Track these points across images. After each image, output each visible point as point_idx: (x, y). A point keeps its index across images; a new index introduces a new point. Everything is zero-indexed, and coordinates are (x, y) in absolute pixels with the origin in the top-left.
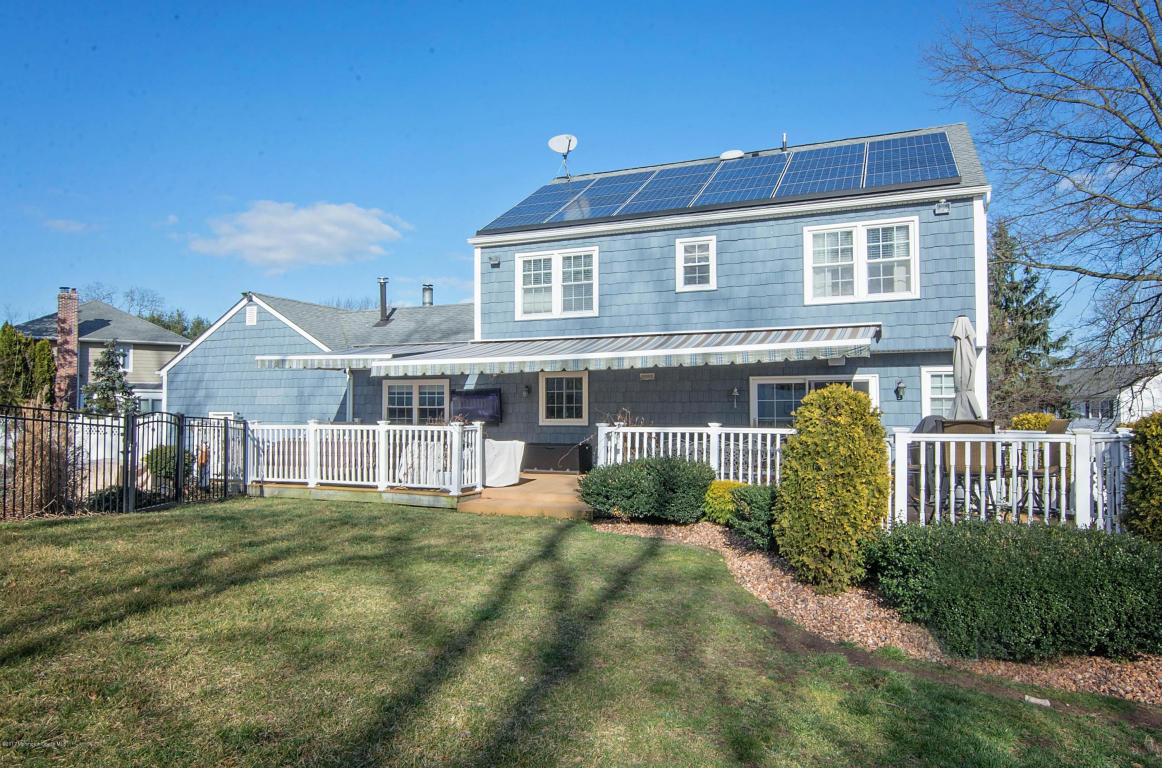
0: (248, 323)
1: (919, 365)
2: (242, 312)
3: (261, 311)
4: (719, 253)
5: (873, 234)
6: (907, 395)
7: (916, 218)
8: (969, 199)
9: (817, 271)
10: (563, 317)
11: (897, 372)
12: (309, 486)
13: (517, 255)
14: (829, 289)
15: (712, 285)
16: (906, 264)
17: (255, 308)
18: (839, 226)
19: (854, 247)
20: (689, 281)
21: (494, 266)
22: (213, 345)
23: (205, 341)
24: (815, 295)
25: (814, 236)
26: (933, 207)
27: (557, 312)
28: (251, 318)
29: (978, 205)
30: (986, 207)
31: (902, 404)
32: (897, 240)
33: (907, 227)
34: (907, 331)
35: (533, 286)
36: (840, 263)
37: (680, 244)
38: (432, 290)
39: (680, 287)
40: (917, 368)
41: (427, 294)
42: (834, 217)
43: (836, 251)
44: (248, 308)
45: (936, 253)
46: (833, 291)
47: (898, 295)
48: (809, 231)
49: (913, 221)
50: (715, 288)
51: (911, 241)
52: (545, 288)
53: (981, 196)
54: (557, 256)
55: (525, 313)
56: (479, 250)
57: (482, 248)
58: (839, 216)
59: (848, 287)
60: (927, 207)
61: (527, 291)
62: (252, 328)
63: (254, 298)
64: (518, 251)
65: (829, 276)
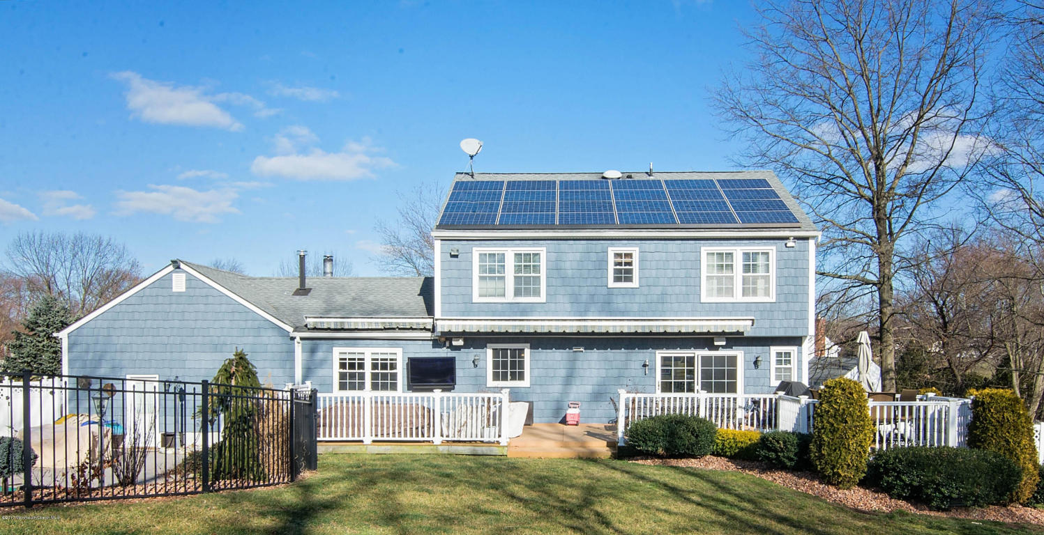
0: (175, 289)
1: (769, 346)
2: (167, 279)
3: (190, 279)
4: (642, 260)
5: (746, 255)
6: (761, 365)
7: (774, 248)
8: (806, 238)
9: (709, 278)
10: (513, 301)
11: (756, 350)
12: (364, 443)
13: (474, 249)
14: (715, 292)
15: (635, 283)
16: (767, 279)
17: (184, 275)
18: (724, 248)
19: (734, 263)
20: (617, 279)
21: (452, 256)
22: (130, 309)
23: (120, 304)
24: (707, 296)
25: (708, 254)
26: (786, 241)
27: (510, 297)
28: (179, 283)
29: (812, 243)
30: (817, 246)
31: (758, 371)
32: (761, 261)
33: (767, 254)
34: (767, 324)
35: (488, 275)
36: (724, 275)
37: (611, 251)
38: (332, 260)
39: (611, 283)
40: (768, 348)
41: (328, 264)
42: (722, 242)
43: (722, 266)
44: (174, 275)
45: (786, 273)
46: (718, 293)
47: (760, 298)
48: (705, 249)
49: (772, 249)
50: (638, 286)
51: (770, 263)
52: (498, 277)
53: (813, 237)
54: (510, 252)
55: (480, 296)
56: (440, 241)
57: (442, 240)
58: (726, 242)
59: (730, 291)
60: (781, 241)
61: (482, 278)
62: (180, 295)
63: (182, 266)
64: (476, 246)
65: (715, 281)
